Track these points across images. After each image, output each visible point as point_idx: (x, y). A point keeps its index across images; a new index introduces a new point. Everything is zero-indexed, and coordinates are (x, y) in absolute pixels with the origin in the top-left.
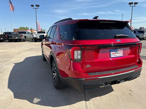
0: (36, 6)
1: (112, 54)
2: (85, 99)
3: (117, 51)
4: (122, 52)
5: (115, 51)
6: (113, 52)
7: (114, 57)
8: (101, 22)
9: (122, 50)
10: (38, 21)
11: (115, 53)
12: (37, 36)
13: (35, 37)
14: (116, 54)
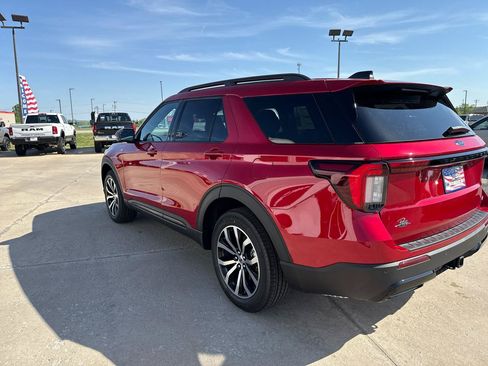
0: (15, 18)
1: (447, 181)
2: (358, 326)
4: (463, 175)
7: (452, 189)
9: (462, 170)
10: (24, 78)
12: (29, 132)
13: (20, 136)
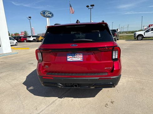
1: (69, 58)
3: (75, 55)
4: (82, 57)
5: (72, 56)
6: (70, 56)
7: (71, 60)
8: (67, 27)
9: (82, 55)
11: (72, 57)
14: (73, 59)
